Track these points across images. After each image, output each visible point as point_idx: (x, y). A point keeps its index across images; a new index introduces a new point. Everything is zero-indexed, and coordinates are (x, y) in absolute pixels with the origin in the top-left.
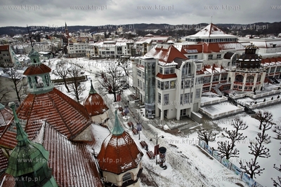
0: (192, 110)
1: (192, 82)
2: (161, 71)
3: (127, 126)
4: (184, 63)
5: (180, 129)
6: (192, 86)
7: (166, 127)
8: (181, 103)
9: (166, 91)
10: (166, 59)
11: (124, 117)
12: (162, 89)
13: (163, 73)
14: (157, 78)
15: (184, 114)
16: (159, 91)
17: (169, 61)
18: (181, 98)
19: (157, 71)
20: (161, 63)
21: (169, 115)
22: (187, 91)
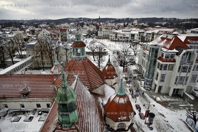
0: (185, 91)
1: (190, 68)
2: (162, 55)
3: (128, 91)
4: (184, 51)
5: (171, 103)
6: (189, 71)
7: (158, 99)
8: (175, 83)
9: (164, 72)
10: (168, 46)
11: (127, 85)
12: (161, 69)
13: (164, 57)
14: (158, 61)
15: (177, 92)
16: (158, 70)
17: (171, 49)
18: (176, 80)
19: (159, 55)
20: (165, 50)
21: (163, 91)
22: (183, 74)
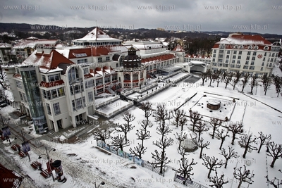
0: (87, 114)
1: (82, 86)
2: (44, 79)
3: (11, 151)
4: (68, 68)
5: (78, 135)
6: (83, 90)
7: (62, 138)
8: (74, 109)
9: (55, 100)
10: (48, 65)
11: (5, 142)
12: (50, 98)
13: (47, 81)
14: (42, 88)
15: (81, 119)
16: (46, 101)
17: (52, 68)
18: (73, 104)
19: (40, 79)
20: (45, 71)
21: (64, 125)
22: (78, 96)
